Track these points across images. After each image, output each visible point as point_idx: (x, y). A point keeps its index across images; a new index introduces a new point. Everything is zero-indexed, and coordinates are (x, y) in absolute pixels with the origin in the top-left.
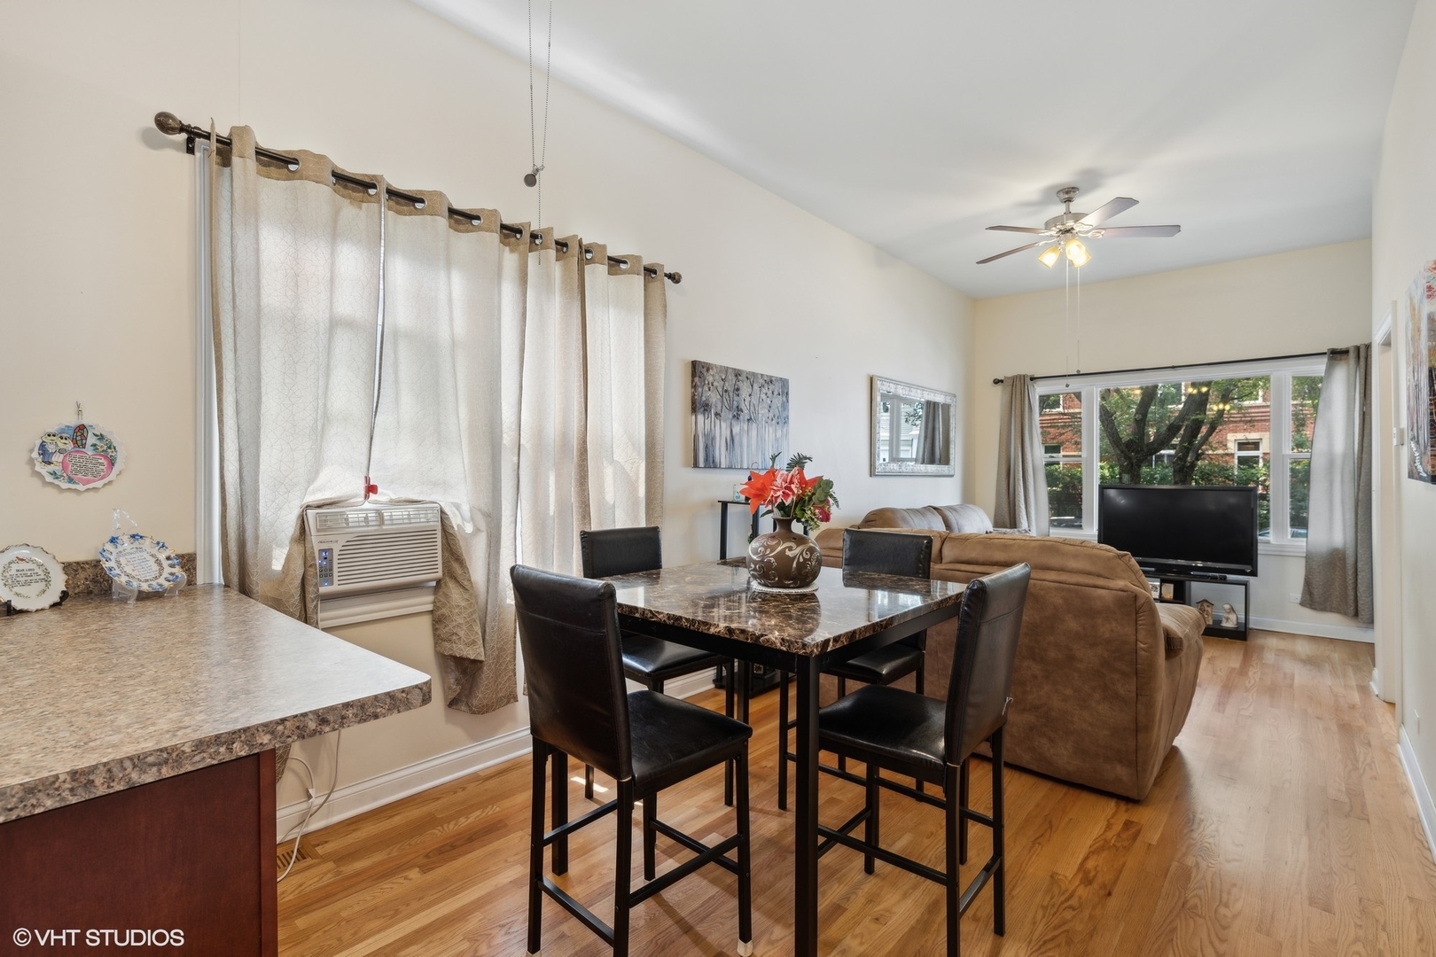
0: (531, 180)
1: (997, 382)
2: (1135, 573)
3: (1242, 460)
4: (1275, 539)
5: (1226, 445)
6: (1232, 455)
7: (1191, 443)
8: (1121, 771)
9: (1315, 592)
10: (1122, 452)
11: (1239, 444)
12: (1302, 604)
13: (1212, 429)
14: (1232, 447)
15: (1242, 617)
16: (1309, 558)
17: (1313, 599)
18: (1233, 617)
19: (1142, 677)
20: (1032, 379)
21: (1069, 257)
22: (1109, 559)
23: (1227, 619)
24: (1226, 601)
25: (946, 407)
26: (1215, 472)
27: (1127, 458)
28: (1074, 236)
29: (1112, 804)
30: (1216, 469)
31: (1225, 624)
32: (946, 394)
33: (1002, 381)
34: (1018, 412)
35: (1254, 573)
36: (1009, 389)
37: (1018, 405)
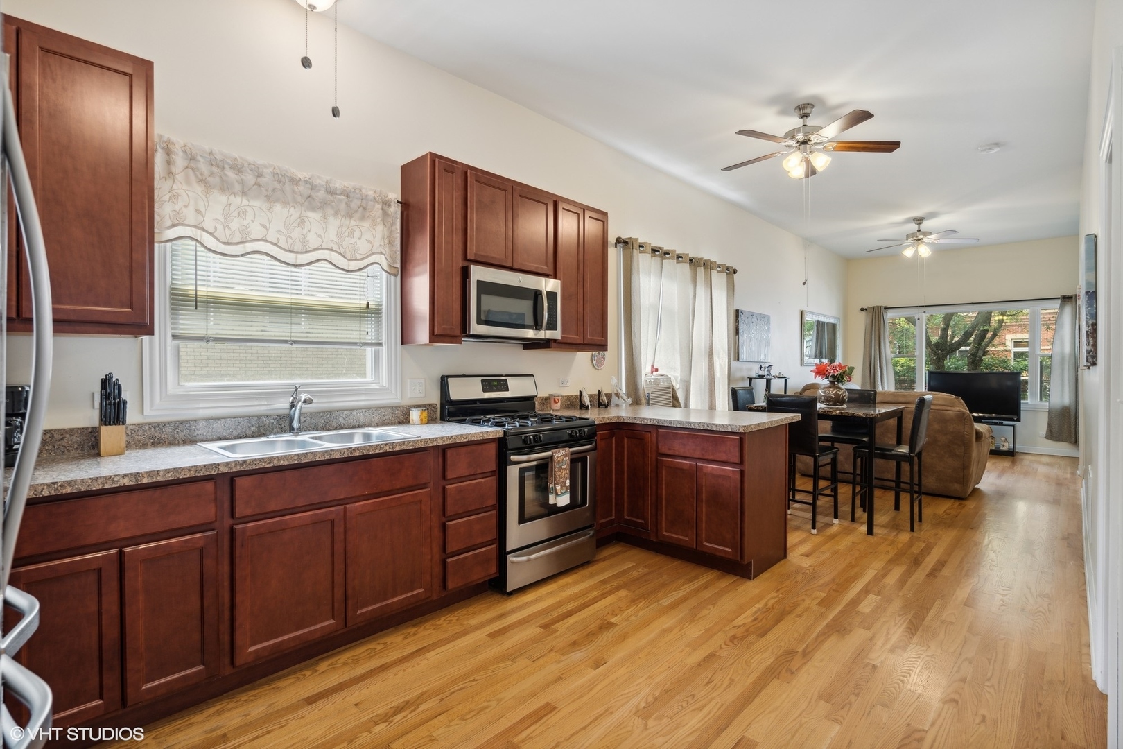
0: (804, 284)
1: (862, 310)
2: (963, 405)
3: (1017, 355)
4: (1030, 400)
5: (1005, 344)
6: (1010, 351)
7: (979, 344)
8: (957, 486)
9: (1053, 430)
10: (932, 350)
11: (1015, 342)
12: (1046, 437)
13: (995, 335)
14: (1010, 345)
15: (1012, 446)
16: (1050, 412)
17: (1052, 435)
18: (1006, 444)
19: (966, 446)
20: (885, 308)
21: (920, 253)
22: (952, 399)
23: (1003, 445)
24: (1003, 435)
25: (834, 326)
26: (996, 363)
27: (936, 354)
28: (922, 242)
29: (953, 500)
30: (997, 361)
31: (1002, 449)
32: (835, 318)
33: (866, 309)
34: (877, 328)
35: (1019, 420)
36: (871, 314)
37: (877, 324)
